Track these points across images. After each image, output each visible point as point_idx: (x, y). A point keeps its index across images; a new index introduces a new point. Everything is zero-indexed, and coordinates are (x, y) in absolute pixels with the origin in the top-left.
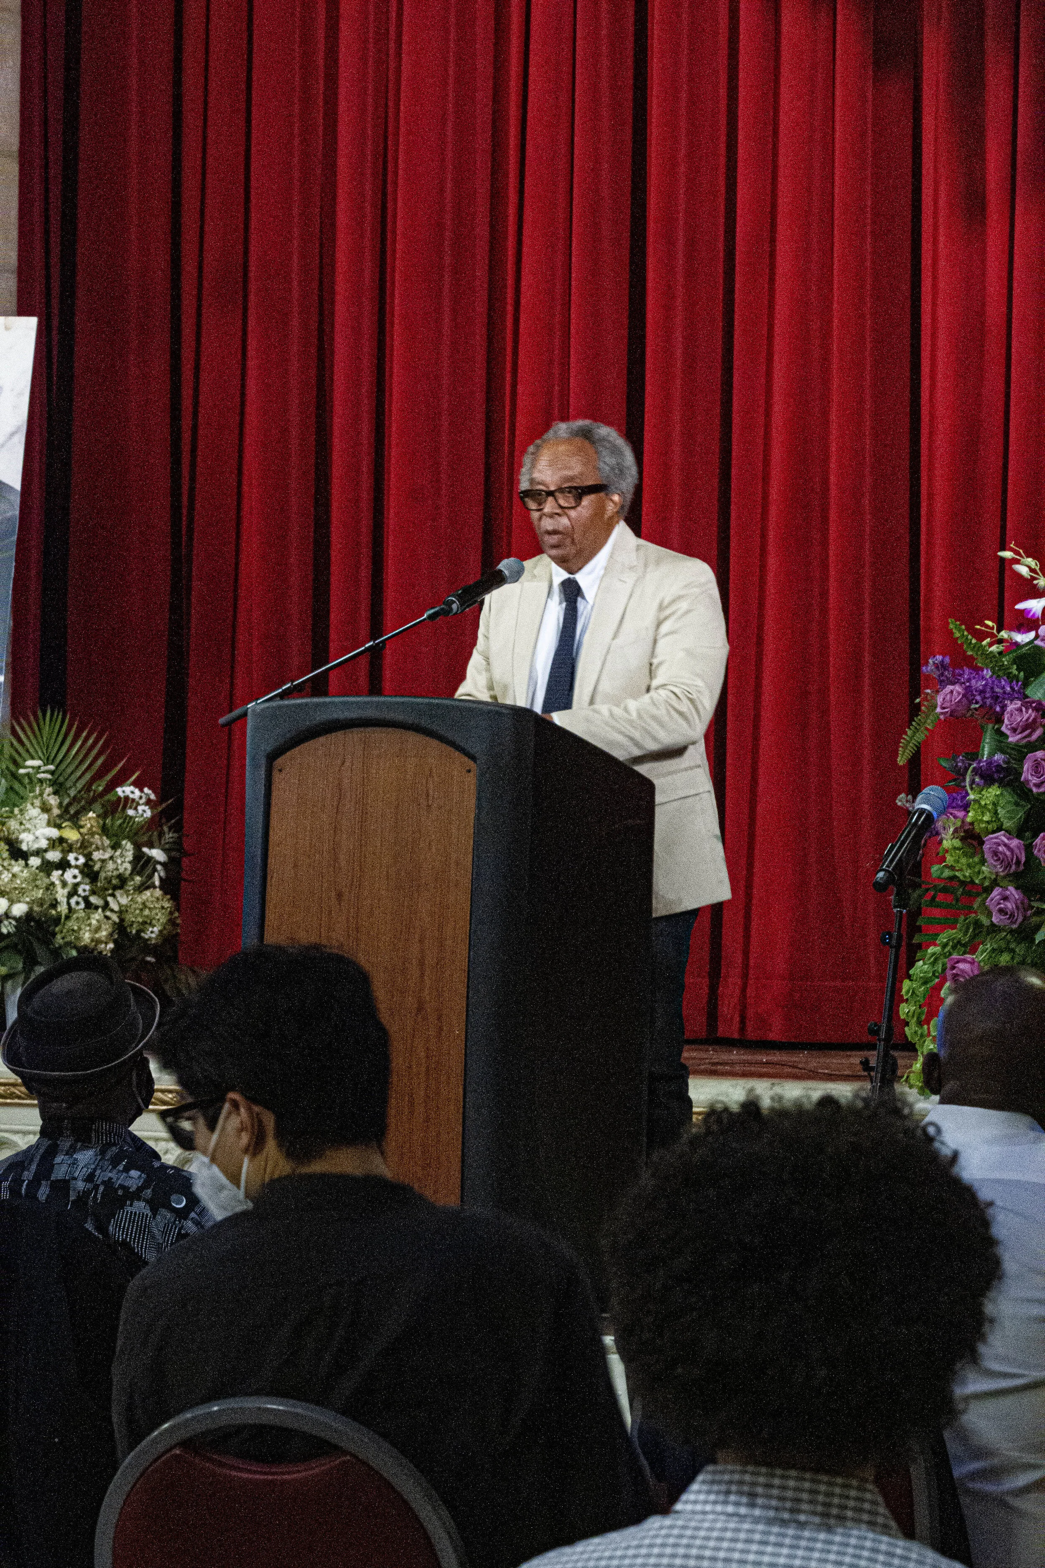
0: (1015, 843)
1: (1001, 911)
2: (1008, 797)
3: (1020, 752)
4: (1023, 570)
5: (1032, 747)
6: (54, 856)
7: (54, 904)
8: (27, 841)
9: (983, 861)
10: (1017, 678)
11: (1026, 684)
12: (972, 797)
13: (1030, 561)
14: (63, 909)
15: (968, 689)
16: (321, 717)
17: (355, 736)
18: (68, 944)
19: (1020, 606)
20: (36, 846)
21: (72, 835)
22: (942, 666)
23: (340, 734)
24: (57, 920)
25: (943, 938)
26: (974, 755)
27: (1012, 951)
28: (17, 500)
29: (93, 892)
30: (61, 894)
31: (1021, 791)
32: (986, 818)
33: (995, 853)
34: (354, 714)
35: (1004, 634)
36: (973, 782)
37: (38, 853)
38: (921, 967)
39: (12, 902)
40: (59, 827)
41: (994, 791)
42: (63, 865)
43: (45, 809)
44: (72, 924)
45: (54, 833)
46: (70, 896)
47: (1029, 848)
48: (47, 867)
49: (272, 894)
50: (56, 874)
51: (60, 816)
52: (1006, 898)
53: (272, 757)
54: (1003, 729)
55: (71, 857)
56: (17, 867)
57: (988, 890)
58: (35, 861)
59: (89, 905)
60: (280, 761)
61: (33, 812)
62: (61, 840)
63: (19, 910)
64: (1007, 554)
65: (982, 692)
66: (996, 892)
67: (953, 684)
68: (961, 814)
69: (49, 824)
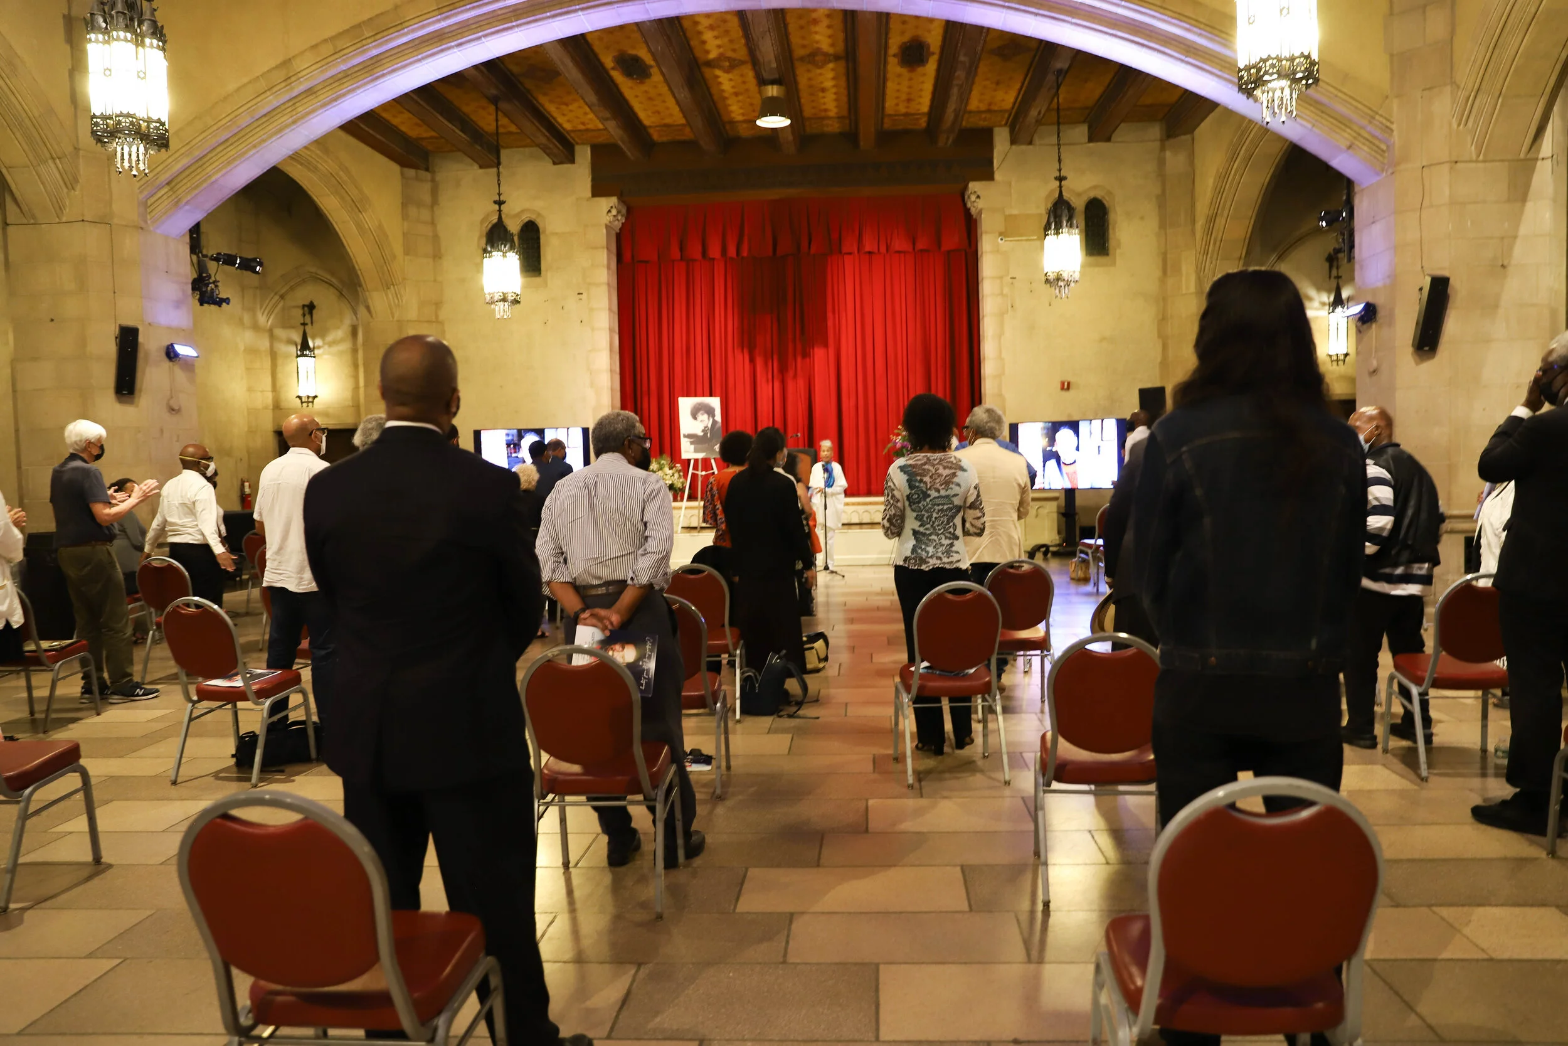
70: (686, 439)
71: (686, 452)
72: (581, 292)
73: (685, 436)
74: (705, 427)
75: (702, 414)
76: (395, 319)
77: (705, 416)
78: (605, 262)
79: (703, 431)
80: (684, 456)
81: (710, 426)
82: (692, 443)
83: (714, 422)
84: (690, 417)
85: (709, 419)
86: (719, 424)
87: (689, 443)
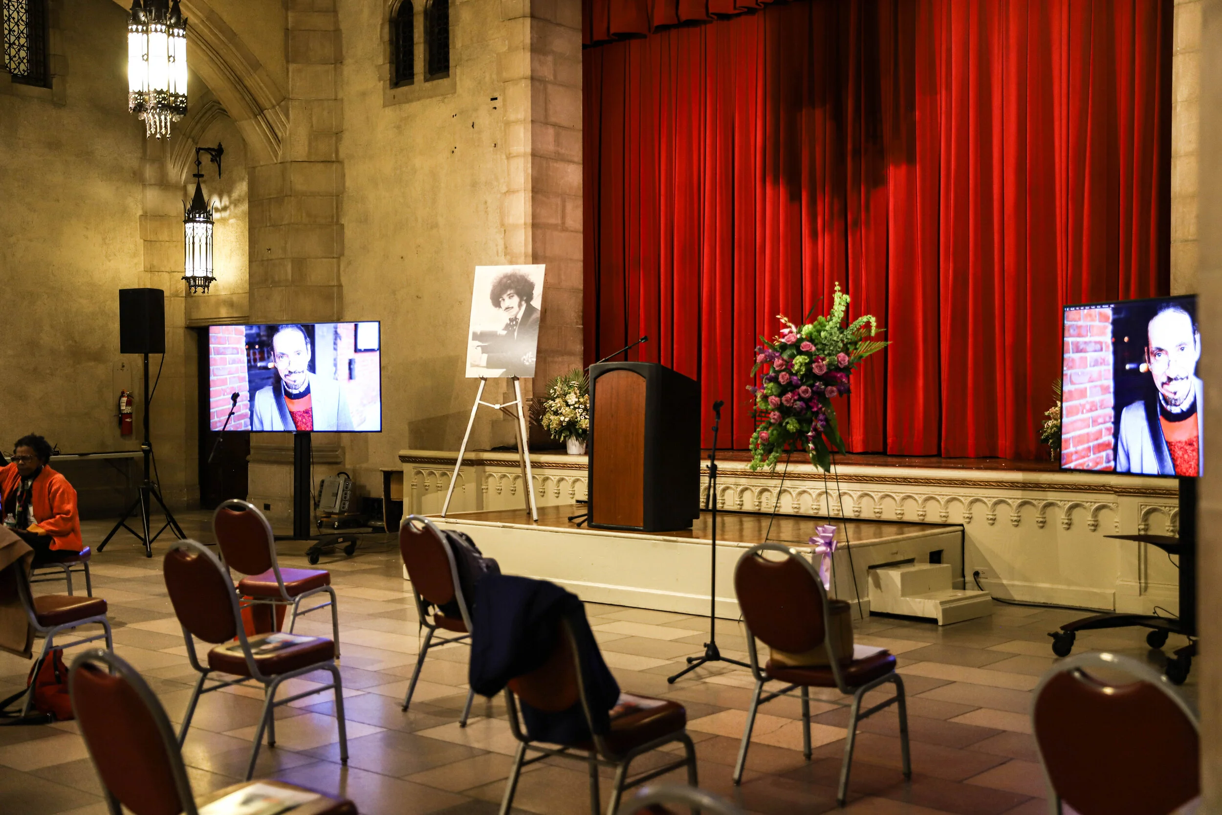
0: (777, 399)
1: (774, 419)
2: (776, 385)
3: (777, 373)
4: (783, 321)
5: (783, 371)
6: (576, 406)
7: (577, 418)
8: (570, 402)
9: (769, 405)
10: (779, 351)
11: (781, 353)
12: (765, 386)
13: (786, 319)
14: (579, 419)
15: (766, 356)
16: (607, 367)
17: (615, 373)
18: (580, 428)
19: (781, 331)
20: (572, 403)
21: (582, 400)
22: (760, 349)
23: (612, 372)
24: (577, 422)
25: (761, 426)
26: (768, 374)
27: (777, 430)
28: (539, 313)
29: (587, 414)
30: (578, 415)
31: (778, 383)
32: (769, 392)
33: (771, 402)
34: (614, 367)
35: (780, 340)
36: (765, 382)
37: (573, 405)
38: (755, 435)
39: (565, 417)
40: (579, 398)
41: (771, 384)
42: (579, 408)
43: (576, 394)
44: (581, 423)
45: (577, 400)
46: (580, 415)
47: (781, 400)
48: (575, 408)
49: (596, 416)
50: (577, 410)
51: (580, 396)
52: (774, 415)
53: (595, 379)
54: (774, 366)
55: (580, 406)
56: (567, 409)
57: (770, 413)
58: (572, 407)
59: (585, 418)
60: (598, 380)
61: (572, 394)
62: (579, 401)
63: (567, 419)
64: (778, 317)
65: (768, 356)
66: (772, 414)
67: (762, 353)
68: (762, 391)
69: (576, 397)
70: (477, 343)
71: (473, 366)
72: (495, 95)
73: (476, 337)
74: (511, 320)
75: (510, 297)
76: (279, 162)
77: (516, 299)
78: (528, 41)
79: (507, 327)
80: (471, 373)
81: (520, 316)
82: (484, 350)
83: (530, 310)
84: (489, 302)
85: (520, 305)
86: (537, 315)
87: (479, 348)
